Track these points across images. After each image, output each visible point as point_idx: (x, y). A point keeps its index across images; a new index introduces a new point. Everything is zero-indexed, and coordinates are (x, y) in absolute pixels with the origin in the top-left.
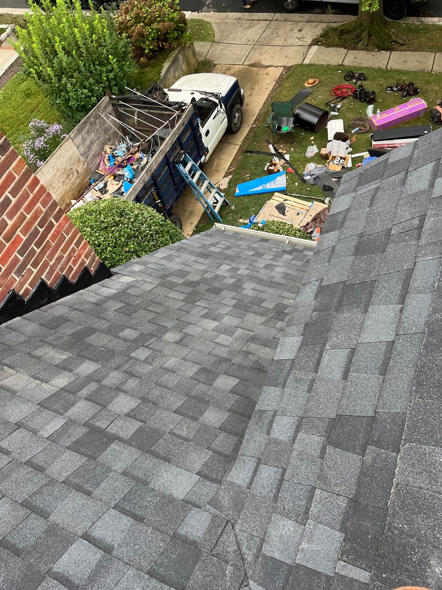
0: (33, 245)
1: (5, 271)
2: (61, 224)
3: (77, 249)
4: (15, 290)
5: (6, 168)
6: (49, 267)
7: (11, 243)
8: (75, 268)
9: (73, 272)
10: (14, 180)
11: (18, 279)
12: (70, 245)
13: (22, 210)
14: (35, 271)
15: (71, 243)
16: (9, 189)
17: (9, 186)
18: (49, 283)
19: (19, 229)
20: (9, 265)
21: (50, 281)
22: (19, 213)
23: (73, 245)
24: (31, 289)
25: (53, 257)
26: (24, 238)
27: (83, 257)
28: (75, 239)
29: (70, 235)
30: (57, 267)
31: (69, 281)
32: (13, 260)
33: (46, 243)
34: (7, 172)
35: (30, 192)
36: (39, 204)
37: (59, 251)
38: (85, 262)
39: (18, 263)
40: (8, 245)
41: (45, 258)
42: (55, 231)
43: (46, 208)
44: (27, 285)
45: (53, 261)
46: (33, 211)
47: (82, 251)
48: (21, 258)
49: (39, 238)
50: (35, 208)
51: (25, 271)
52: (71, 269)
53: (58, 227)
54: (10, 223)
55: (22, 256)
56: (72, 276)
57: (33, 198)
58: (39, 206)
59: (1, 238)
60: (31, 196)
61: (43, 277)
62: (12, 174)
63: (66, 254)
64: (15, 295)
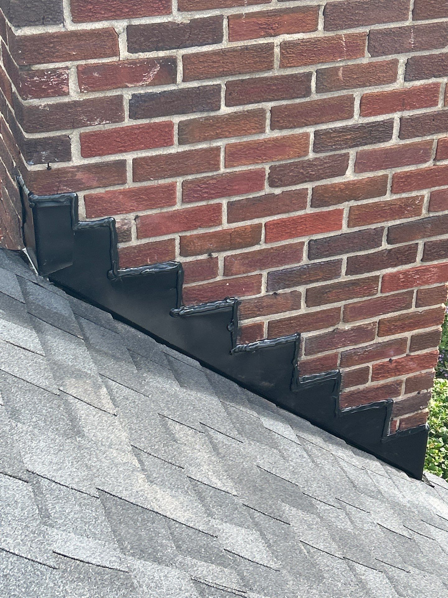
0: (345, 257)
1: (260, 252)
2: (427, 270)
3: (408, 351)
4: (240, 307)
5: (438, 71)
6: (331, 329)
7: (317, 214)
8: (369, 384)
9: (361, 387)
10: (431, 106)
11: (263, 292)
12: (403, 329)
13: (390, 173)
14: (303, 310)
15: (411, 327)
16: (407, 114)
17: (413, 107)
18: (303, 358)
19: (353, 203)
20: (277, 249)
21: (309, 357)
22: (381, 173)
23: (408, 335)
24: (265, 336)
25: (354, 319)
26: (345, 229)
27: (404, 377)
28: (424, 326)
29: (420, 309)
30: (345, 346)
31: (338, 395)
32: (290, 246)
33: (368, 278)
34: (433, 80)
35: (433, 157)
36: (426, 193)
37: (376, 319)
38: (398, 394)
39: (292, 262)
40: (309, 210)
41: (341, 304)
42: (405, 273)
43: (431, 215)
44: (265, 320)
45: (347, 327)
46: (404, 195)
47: (411, 364)
48: (305, 260)
49: (367, 256)
50: (414, 194)
51: (288, 290)
52: (361, 376)
53: (417, 271)
54: (350, 175)
55: (310, 258)
56: (352, 394)
57: (429, 171)
58: (423, 197)
59: (309, 186)
60: (429, 164)
61: (305, 335)
62: (437, 91)
63: (380, 340)
64: (231, 314)
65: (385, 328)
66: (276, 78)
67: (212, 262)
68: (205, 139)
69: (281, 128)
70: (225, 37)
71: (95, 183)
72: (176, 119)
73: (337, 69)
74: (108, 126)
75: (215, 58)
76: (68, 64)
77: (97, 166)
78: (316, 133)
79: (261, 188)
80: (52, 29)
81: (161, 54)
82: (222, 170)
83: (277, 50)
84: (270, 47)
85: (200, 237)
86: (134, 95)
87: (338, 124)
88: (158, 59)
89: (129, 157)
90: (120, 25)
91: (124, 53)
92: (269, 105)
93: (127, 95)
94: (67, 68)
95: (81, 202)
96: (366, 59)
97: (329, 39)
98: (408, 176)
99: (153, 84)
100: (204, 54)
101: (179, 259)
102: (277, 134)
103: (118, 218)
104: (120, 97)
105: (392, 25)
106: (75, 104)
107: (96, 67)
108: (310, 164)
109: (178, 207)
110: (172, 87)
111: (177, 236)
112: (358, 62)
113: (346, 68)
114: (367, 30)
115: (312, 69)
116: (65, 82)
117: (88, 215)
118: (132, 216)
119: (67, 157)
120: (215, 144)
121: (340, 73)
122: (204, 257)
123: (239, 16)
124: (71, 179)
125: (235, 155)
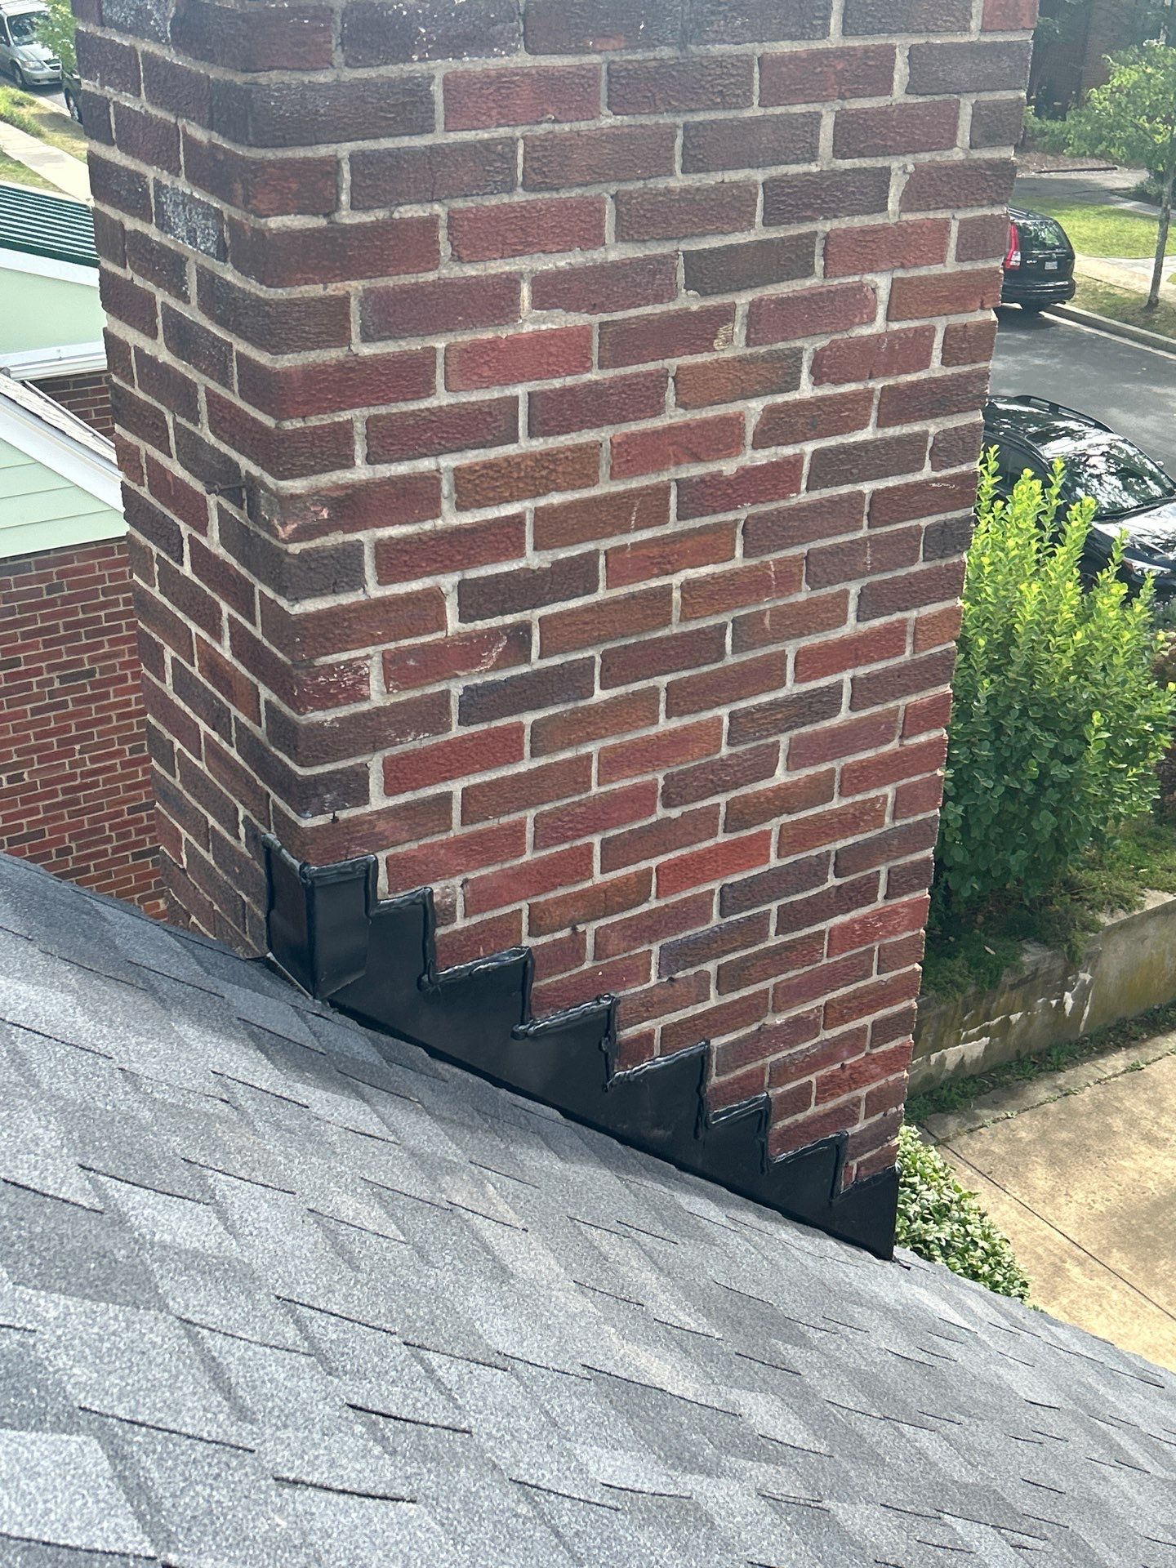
0: (773, 907)
1: (649, 914)
2: (894, 911)
3: (867, 1048)
4: (620, 1009)
5: (905, 600)
6: (755, 1027)
7: (733, 843)
8: (813, 1110)
9: (800, 1117)
10: (896, 655)
11: (654, 980)
12: (861, 1013)
13: (837, 765)
14: (714, 1001)
15: (869, 1009)
16: (861, 671)
17: (871, 661)
18: (714, 1080)
19: (786, 819)
20: (674, 906)
21: (722, 1079)
22: (824, 767)
23: (867, 1021)
24: (657, 1052)
25: (789, 1005)
26: (774, 862)
27: (862, 1092)
28: (891, 1003)
29: (885, 977)
30: (776, 1052)
31: (765, 1134)
32: (695, 898)
33: (808, 936)
34: (898, 615)
35: (899, 732)
36: (889, 791)
37: (821, 1001)
38: (854, 1120)
39: (697, 925)
40: (722, 838)
41: (769, 983)
42: (863, 921)
43: (898, 824)
44: (654, 1025)
45: (779, 1020)
46: (859, 798)
47: (874, 1069)
48: (716, 919)
49: (807, 900)
50: (873, 794)
51: (691, 972)
52: (799, 1100)
53: (881, 915)
54: (781, 776)
55: (722, 914)
56: (787, 1129)
57: (895, 755)
58: (885, 797)
59: (721, 799)
60: (893, 745)
61: (716, 1042)
62: (904, 632)
63: (827, 1035)
64: (607, 1022)
65: (834, 1014)
66: (675, 637)
67: (577, 938)
68: (570, 744)
69: (681, 714)
70: (602, 584)
71: (405, 835)
72: (528, 718)
73: (764, 612)
74: (427, 741)
75: (587, 617)
76: (370, 650)
77: (407, 807)
78: (732, 716)
79: (652, 811)
80: (346, 599)
81: (509, 619)
82: (595, 790)
83: (676, 595)
84: (667, 590)
85: (558, 902)
86: (466, 688)
87: (764, 698)
88: (504, 628)
89: (456, 787)
90: (448, 582)
91: (453, 624)
92: (663, 681)
93: (456, 689)
94: (368, 657)
95: (382, 868)
96: (803, 595)
97: (750, 570)
98: (863, 766)
99: (496, 668)
100: (572, 613)
101: (528, 942)
102: (676, 723)
103: (436, 888)
104: (446, 694)
105: (840, 539)
106: (379, 711)
107: (412, 651)
108: (724, 764)
109: (529, 856)
110: (524, 669)
111: (524, 905)
112: (792, 599)
113: (775, 612)
114: (802, 550)
115: (726, 618)
116: (364, 680)
117: (393, 889)
118: (457, 881)
119: (363, 797)
120: (584, 750)
121: (767, 621)
122: (565, 933)
123: (623, 548)
124: (368, 834)
125: (613, 764)
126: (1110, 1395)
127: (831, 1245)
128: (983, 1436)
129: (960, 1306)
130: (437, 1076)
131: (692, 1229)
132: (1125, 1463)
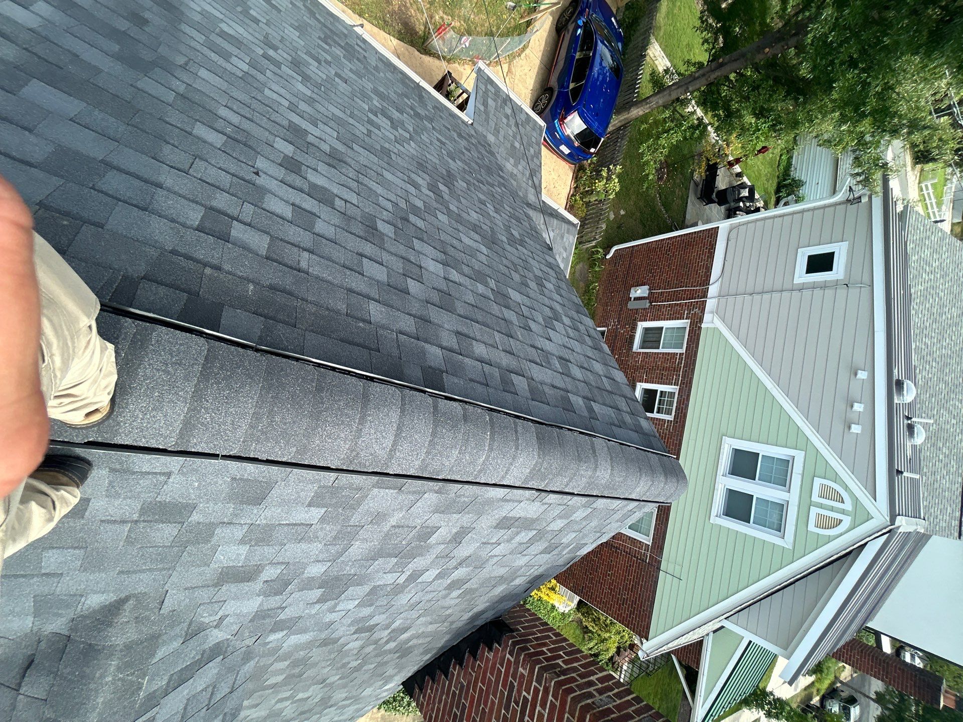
0: (459, 714)
1: (470, 688)
4: (461, 669)
6: (445, 692)
8: (429, 691)
9: (429, 687)
11: (461, 679)
14: (453, 688)
18: (443, 676)
20: (469, 694)
21: (442, 678)
23: (434, 716)
24: (452, 670)
25: (444, 702)
27: (425, 704)
30: (440, 692)
31: (431, 678)
32: (468, 699)
38: (423, 697)
39: (464, 696)
41: (449, 702)
44: (456, 673)
45: (444, 698)
48: (463, 700)
51: (459, 688)
55: (463, 703)
56: (429, 683)
61: (447, 682)
64: (461, 665)
65: (438, 709)
67: (474, 671)
68: (499, 698)
71: (501, 655)
72: (506, 693)
74: (511, 672)
77: (505, 660)
79: (483, 704)
80: (535, 677)
81: (520, 704)
82: (491, 696)
85: (480, 673)
86: (515, 686)
88: (520, 702)
89: (503, 671)
90: (530, 698)
91: (524, 693)
93: (516, 684)
94: (526, 673)
95: (499, 647)
99: (515, 695)
101: (478, 662)
103: (492, 654)
104: (516, 682)
106: (519, 667)
107: (524, 682)
109: (488, 674)
110: (513, 700)
116: (524, 669)
117: (496, 646)
118: (491, 658)
119: (509, 653)
120: (497, 700)
122: (476, 670)
124: (504, 650)
125: (493, 703)
126: (357, 706)
127: (410, 675)
128: (367, 676)
129: (387, 690)
130: (468, 631)
131: (425, 652)
132: (346, 699)
